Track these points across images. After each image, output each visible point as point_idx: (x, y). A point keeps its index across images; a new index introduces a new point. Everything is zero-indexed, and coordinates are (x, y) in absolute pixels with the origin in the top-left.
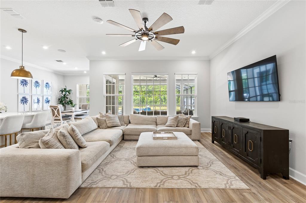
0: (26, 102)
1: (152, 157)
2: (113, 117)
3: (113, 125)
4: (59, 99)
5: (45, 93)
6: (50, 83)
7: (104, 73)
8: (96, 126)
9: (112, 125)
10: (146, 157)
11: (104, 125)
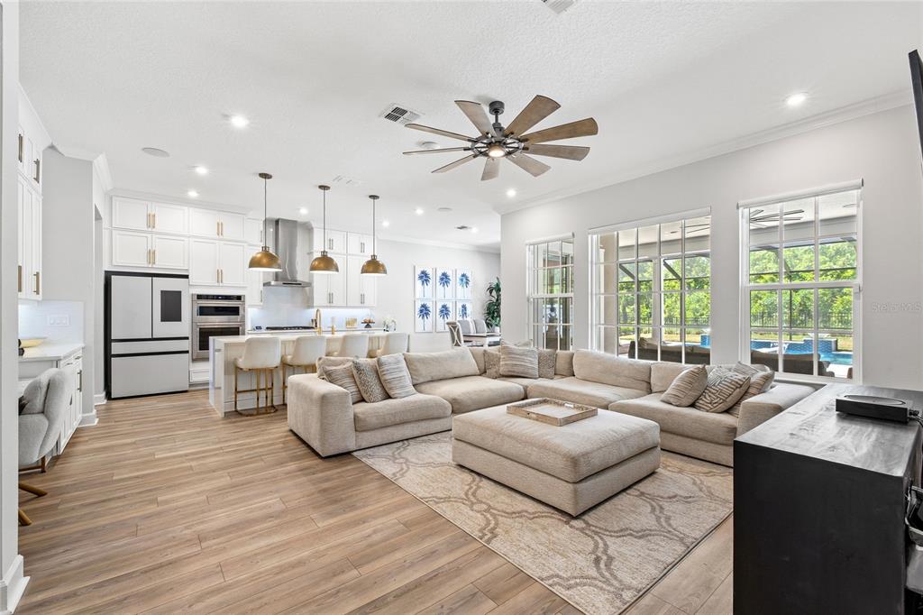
0: (427, 314)
1: (475, 449)
2: (519, 352)
3: (514, 372)
4: (489, 308)
5: (459, 296)
6: (468, 275)
7: (527, 242)
8: (474, 368)
9: (509, 371)
10: (465, 444)
11: (492, 371)
